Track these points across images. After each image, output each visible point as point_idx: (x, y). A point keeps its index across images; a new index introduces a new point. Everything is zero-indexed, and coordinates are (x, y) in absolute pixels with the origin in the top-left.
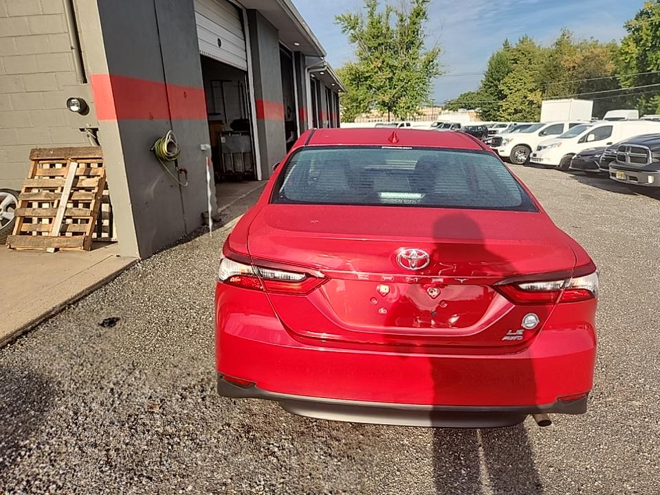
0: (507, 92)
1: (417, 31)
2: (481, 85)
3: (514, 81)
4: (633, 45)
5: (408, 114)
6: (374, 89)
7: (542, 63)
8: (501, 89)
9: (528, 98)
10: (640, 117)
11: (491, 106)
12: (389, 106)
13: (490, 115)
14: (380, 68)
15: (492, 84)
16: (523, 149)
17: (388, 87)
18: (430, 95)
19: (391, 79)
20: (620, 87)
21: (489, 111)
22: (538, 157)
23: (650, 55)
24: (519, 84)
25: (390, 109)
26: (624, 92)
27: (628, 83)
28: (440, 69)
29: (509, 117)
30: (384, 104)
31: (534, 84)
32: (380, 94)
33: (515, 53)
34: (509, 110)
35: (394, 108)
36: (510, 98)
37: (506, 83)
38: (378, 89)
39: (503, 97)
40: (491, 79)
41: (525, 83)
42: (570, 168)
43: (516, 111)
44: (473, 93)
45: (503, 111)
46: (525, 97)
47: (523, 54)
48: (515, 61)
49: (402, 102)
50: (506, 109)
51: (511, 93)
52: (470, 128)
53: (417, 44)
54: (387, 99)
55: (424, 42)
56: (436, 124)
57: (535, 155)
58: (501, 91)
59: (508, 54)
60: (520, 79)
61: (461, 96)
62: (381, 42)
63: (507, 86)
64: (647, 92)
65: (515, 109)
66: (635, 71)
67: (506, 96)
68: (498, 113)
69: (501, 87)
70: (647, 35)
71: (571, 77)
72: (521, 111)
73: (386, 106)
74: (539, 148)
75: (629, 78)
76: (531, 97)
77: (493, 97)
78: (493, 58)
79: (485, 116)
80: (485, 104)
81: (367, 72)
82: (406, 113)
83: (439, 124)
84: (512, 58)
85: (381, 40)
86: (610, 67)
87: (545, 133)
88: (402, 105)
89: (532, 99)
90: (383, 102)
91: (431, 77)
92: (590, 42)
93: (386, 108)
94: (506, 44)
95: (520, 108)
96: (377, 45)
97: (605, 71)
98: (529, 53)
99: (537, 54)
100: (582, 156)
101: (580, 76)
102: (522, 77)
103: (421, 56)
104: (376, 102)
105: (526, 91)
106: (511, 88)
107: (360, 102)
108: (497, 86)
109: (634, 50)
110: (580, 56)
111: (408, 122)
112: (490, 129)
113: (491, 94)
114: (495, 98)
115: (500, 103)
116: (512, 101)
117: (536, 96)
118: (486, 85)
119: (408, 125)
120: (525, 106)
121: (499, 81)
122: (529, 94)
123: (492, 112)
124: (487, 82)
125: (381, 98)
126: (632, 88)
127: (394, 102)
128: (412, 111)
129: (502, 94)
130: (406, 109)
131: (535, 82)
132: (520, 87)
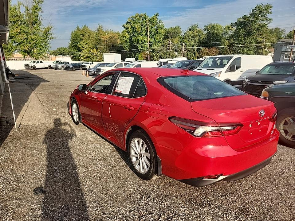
0: (82, 48)
1: (38, 17)
2: (69, 44)
3: (84, 44)
4: (127, 34)
7: (94, 37)
10: (136, 61)
11: (75, 54)
13: (76, 58)
14: (19, 33)
15: (75, 45)
18: (50, 48)
19: (27, 39)
20: (125, 49)
21: (75, 56)
23: (133, 38)
24: (86, 45)
25: (28, 54)
26: (126, 52)
27: (127, 48)
28: (53, 36)
29: (84, 59)
31: (92, 46)
32: (22, 46)
33: (82, 32)
34: (84, 56)
35: (31, 53)
37: (81, 45)
39: (81, 51)
40: (74, 42)
41: (89, 45)
43: (87, 57)
44: (64, 48)
45: (82, 56)
46: (90, 51)
47: (86, 33)
48: (83, 35)
49: (35, 50)
50: (83, 56)
51: (84, 49)
53: (38, 23)
54: (26, 49)
55: (42, 22)
56: (55, 62)
59: (79, 32)
61: (58, 49)
62: (18, 19)
63: (82, 46)
65: (87, 56)
66: (129, 44)
67: (82, 50)
68: (80, 58)
69: (79, 46)
70: (131, 31)
71: (106, 44)
72: (89, 57)
73: (27, 52)
75: (127, 46)
76: (92, 51)
77: (76, 51)
78: (72, 33)
79: (73, 58)
80: (73, 53)
81: (12, 34)
82: (38, 56)
84: (81, 34)
85: (17, 18)
86: (119, 41)
87: (116, 67)
88: (35, 52)
89: (93, 52)
90: (24, 50)
91: (48, 39)
92: (110, 31)
93: (26, 53)
94: (78, 28)
95: (89, 56)
96: (15, 21)
97: (118, 43)
98: (88, 33)
99: (91, 33)
101: (109, 44)
102: (87, 43)
103: (41, 29)
105: (90, 48)
106: (83, 47)
108: (77, 46)
109: (128, 36)
110: (107, 36)
112: (82, 65)
113: (75, 49)
114: (77, 51)
115: (80, 53)
116: (85, 53)
117: (94, 51)
118: (72, 45)
119: (41, 62)
120: (90, 55)
121: (78, 43)
122: (91, 50)
123: (77, 57)
124: (72, 44)
125: (23, 48)
126: (129, 50)
127: (31, 50)
128: (41, 55)
129: (80, 49)
130: (38, 54)
131: (93, 45)
132: (87, 47)
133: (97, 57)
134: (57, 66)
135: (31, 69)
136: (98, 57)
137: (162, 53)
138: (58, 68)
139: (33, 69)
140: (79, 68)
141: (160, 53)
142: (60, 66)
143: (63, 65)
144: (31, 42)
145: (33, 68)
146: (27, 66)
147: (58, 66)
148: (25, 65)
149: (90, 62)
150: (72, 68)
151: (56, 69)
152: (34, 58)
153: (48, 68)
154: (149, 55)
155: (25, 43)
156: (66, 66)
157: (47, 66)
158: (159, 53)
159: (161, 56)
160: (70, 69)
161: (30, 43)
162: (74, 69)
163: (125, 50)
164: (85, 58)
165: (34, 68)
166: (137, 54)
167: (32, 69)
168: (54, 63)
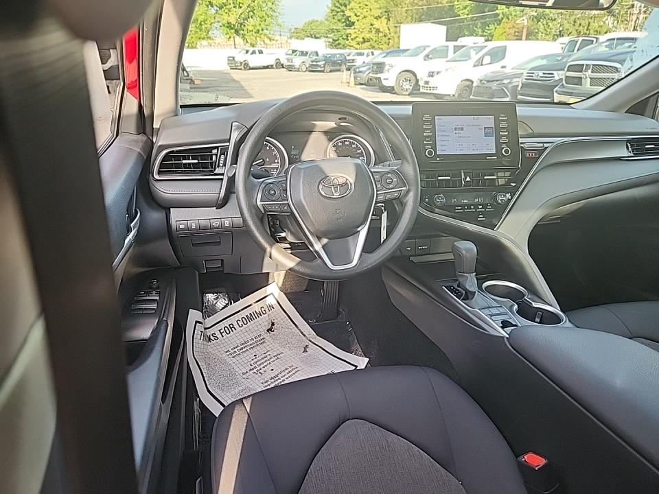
0: (353, 19)
2: (328, 11)
3: (360, 7)
5: (258, 39)
6: (215, 7)
8: (349, 15)
9: (374, 26)
11: (339, 34)
12: (235, 29)
13: (339, 44)
15: (339, 10)
16: (409, 75)
17: (232, 5)
18: (280, 16)
21: (338, 40)
22: (431, 85)
24: (365, 10)
25: (237, 32)
26: (462, 20)
27: (466, 11)
29: (357, 46)
30: (229, 26)
31: (380, 11)
32: (225, 14)
34: (358, 39)
35: (242, 32)
36: (357, 25)
37: (352, 9)
38: (221, 8)
39: (351, 24)
40: (337, 4)
41: (371, 10)
42: (471, 97)
43: (364, 41)
44: (317, 21)
45: (352, 39)
46: (372, 25)
49: (250, 24)
50: (355, 38)
51: (358, 20)
52: (328, 56)
54: (232, 20)
56: (290, 52)
57: (427, 83)
58: (348, 17)
60: (366, 5)
61: (305, 23)
63: (354, 12)
64: (482, 21)
65: (363, 38)
67: (353, 23)
68: (347, 42)
69: (348, 13)
72: (368, 40)
73: (232, 29)
74: (431, 75)
75: (466, 6)
76: (377, 24)
77: (340, 24)
79: (335, 44)
80: (334, 31)
82: (256, 38)
83: (294, 51)
87: (430, 56)
88: (250, 28)
89: (378, 27)
90: (228, 23)
93: (233, 31)
95: (368, 36)
100: (488, 81)
101: (421, 3)
102: (367, 3)
104: (220, 24)
105: (373, 18)
106: (358, 14)
107: (200, 24)
108: (343, 12)
111: (260, 49)
112: (348, 58)
113: (339, 20)
114: (343, 25)
115: (348, 31)
116: (360, 29)
117: (381, 24)
118: (333, 11)
119: (261, 52)
120: (372, 35)
121: (346, 6)
122: (375, 22)
123: (341, 41)
124: (334, 8)
125: (225, 18)
126: (470, 16)
127: (241, 24)
128: (262, 36)
129: (350, 21)
130: (255, 33)
131: (380, 8)
132: (366, 14)
133: (386, 39)
134: (292, 62)
135: (240, 67)
136: (389, 39)
137: (565, 22)
138: (293, 66)
139: (244, 68)
140: (341, 65)
141: (559, 21)
142: (297, 61)
143: (304, 59)
144: (243, 4)
145: (245, 64)
146: (232, 60)
147: (294, 60)
148: (229, 60)
149: (366, 52)
150: (324, 67)
151: (290, 68)
152: (247, 42)
153: (274, 66)
154: (525, 30)
155: (230, 6)
156: (312, 62)
157: (273, 62)
158: (555, 23)
159: (560, 32)
160: (319, 69)
161: (241, 5)
162: (328, 69)
163: (459, 16)
164: (358, 44)
165: (246, 66)
166: (492, 27)
167: (241, 69)
168: (287, 54)
